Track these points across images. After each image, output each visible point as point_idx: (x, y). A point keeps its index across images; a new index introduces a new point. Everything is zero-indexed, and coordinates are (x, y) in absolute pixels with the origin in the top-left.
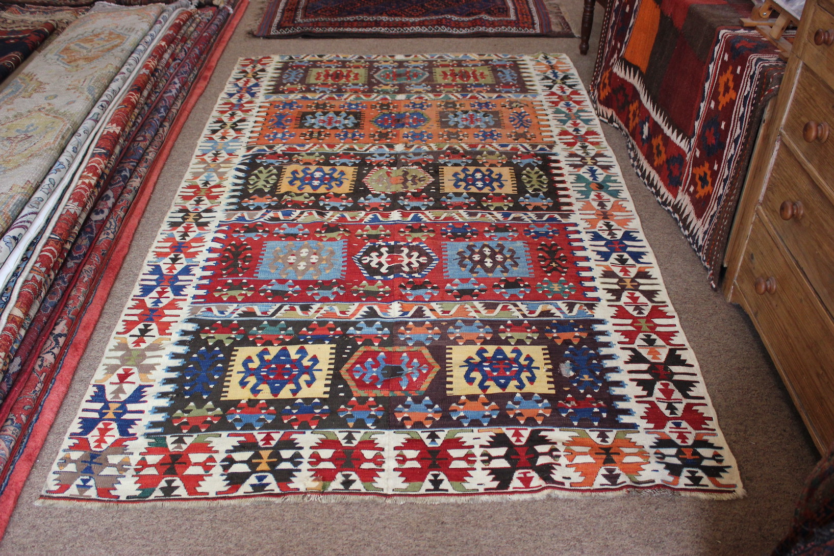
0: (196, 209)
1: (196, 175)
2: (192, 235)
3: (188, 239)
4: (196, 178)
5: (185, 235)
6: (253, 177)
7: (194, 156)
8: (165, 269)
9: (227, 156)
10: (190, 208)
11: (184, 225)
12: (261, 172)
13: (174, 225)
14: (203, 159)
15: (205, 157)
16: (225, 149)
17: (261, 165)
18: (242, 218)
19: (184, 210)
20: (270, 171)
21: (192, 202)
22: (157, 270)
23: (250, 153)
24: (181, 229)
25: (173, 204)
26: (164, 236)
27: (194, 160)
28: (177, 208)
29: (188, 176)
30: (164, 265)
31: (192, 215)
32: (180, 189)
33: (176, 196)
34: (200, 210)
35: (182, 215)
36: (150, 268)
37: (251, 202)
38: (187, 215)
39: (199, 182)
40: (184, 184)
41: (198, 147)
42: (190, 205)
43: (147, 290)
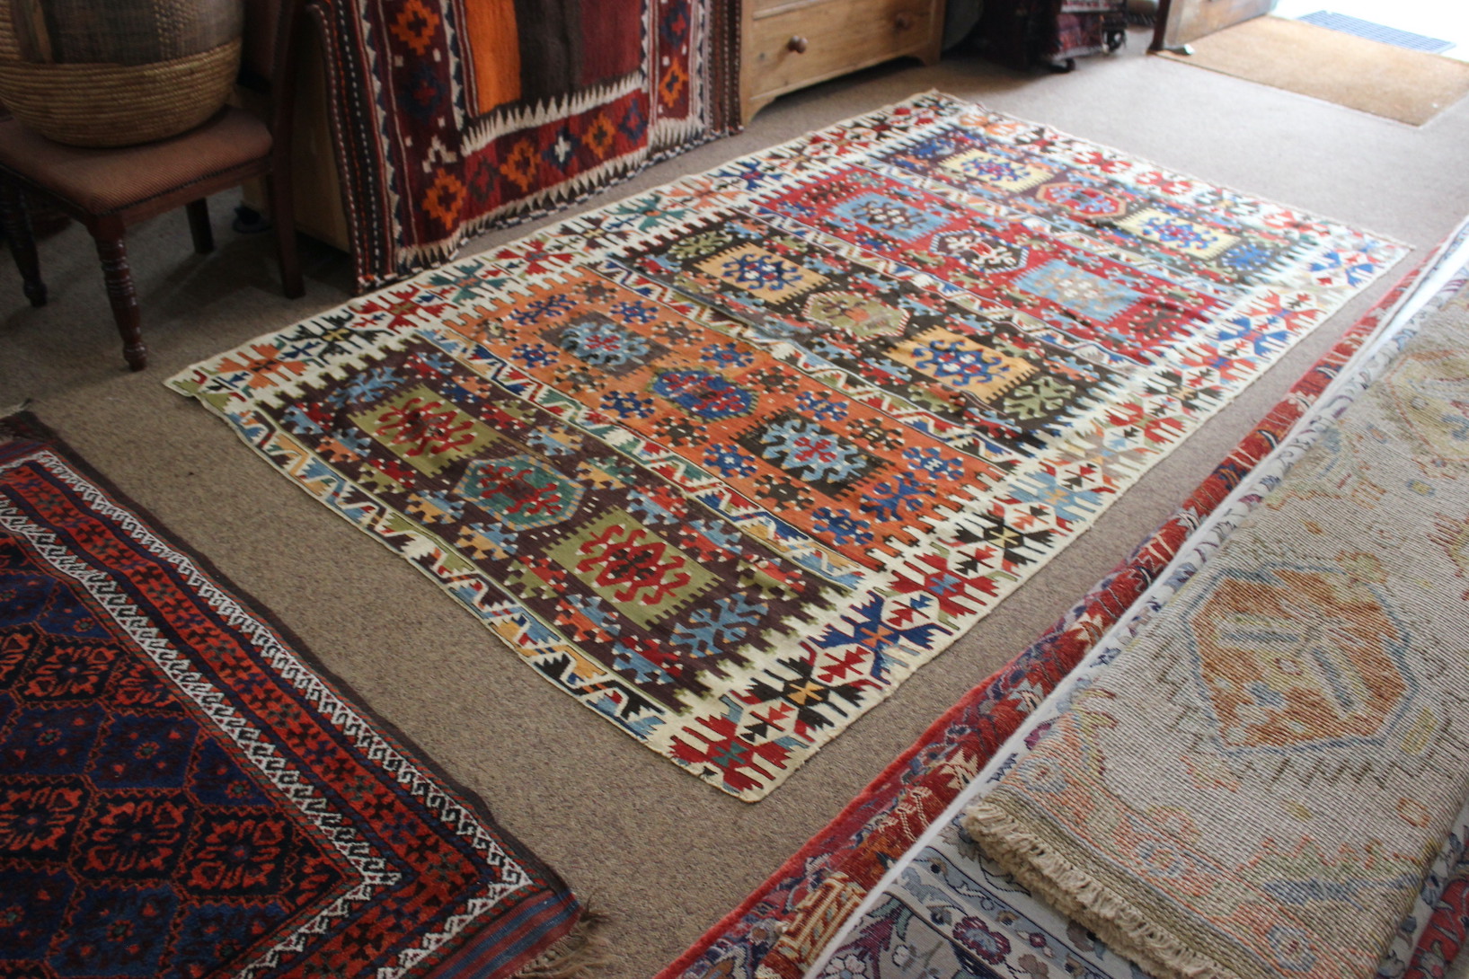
0: (1169, 400)
1: (1137, 454)
2: (1196, 371)
3: (1204, 369)
4: (1141, 451)
5: (1204, 375)
6: (1049, 407)
7: (1119, 493)
8: (1250, 347)
9: (1058, 469)
10: (1178, 406)
11: (1199, 387)
12: (1031, 412)
13: (1213, 392)
14: (1107, 480)
15: (1100, 483)
16: (1052, 488)
17: (1019, 423)
18: (1113, 359)
19: (1188, 406)
20: (1014, 406)
21: (1169, 413)
22: (1260, 350)
23: (1016, 456)
24: (1206, 384)
25: (1201, 424)
26: (1235, 383)
27: (1122, 486)
28: (1196, 414)
29: (1151, 459)
30: (1248, 352)
31: (1181, 395)
32: (1178, 442)
33: (1189, 433)
34: (1164, 397)
35: (1195, 402)
36: (1268, 355)
37: (1084, 373)
38: (1187, 398)
39: (1140, 439)
40: (1167, 448)
41: (1100, 510)
42: (1176, 411)
43: (1281, 336)
